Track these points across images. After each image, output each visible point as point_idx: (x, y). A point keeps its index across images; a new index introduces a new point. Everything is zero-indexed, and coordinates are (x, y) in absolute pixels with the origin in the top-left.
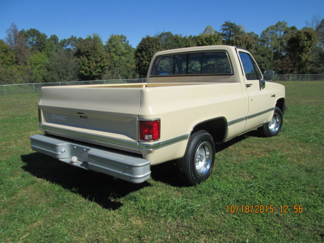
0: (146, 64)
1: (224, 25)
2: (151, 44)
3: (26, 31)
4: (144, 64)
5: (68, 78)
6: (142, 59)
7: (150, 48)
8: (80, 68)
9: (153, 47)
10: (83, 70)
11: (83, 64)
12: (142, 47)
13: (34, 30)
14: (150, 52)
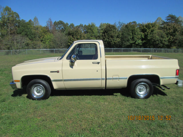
0: (106, 40)
1: (168, 17)
2: (110, 29)
3: (57, 22)
4: (105, 40)
5: (62, 47)
6: (104, 37)
7: (109, 31)
8: (69, 42)
9: (111, 30)
10: (70, 43)
11: (70, 40)
12: (105, 31)
13: (61, 21)
14: (109, 33)
